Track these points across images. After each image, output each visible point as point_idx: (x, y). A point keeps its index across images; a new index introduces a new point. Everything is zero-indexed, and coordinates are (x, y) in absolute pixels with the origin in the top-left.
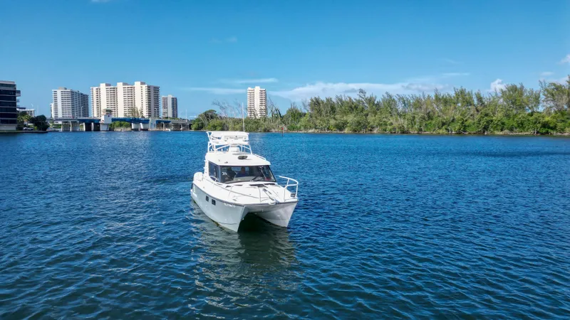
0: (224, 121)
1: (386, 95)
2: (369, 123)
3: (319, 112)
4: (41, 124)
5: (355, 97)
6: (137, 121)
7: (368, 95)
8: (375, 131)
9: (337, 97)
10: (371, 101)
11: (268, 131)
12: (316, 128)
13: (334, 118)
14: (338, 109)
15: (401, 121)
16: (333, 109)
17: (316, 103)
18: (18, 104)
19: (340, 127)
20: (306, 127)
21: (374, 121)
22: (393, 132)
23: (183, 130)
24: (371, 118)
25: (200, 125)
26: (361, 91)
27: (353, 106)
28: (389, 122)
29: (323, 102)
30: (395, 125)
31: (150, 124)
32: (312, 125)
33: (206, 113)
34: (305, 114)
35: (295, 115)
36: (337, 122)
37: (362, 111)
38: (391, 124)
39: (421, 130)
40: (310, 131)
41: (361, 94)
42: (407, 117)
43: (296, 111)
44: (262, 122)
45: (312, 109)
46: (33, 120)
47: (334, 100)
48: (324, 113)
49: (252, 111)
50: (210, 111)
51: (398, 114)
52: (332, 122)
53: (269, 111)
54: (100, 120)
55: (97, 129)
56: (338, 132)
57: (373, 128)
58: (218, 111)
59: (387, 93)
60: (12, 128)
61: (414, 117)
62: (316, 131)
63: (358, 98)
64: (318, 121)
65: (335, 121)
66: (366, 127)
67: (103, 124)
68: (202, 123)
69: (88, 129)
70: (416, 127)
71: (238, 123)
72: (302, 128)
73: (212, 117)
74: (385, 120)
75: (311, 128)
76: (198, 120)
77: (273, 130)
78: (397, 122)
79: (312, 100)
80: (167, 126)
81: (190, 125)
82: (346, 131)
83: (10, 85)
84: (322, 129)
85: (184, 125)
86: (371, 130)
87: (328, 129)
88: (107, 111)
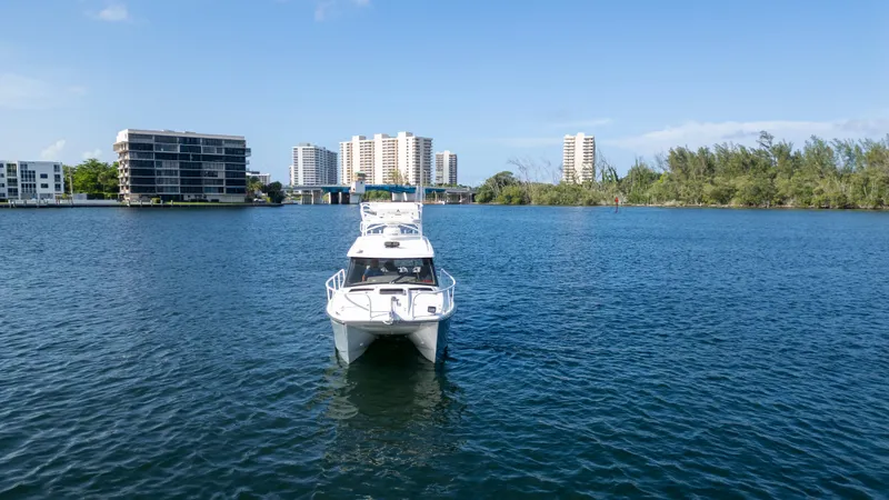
0: (525, 189)
1: (812, 142)
2: (777, 191)
3: (686, 172)
4: (276, 194)
5: (752, 145)
6: (399, 190)
7: (775, 142)
8: (789, 204)
9: (717, 146)
10: (782, 151)
11: (595, 204)
12: (678, 199)
13: (712, 183)
14: (718, 168)
15: (841, 186)
16: (710, 167)
17: (680, 158)
18: (247, 167)
19: (723, 197)
20: (660, 198)
21: (787, 186)
22: (824, 207)
23: (463, 203)
24: (781, 183)
25: (488, 195)
26: (765, 135)
27: (748, 161)
28: (817, 188)
29: (692, 155)
30: (830, 193)
31: (416, 194)
32: (673, 194)
33: (496, 178)
34: (659, 176)
35: (643, 176)
36: (717, 189)
37: (764, 170)
38: (822, 191)
39: (881, 203)
40: (668, 204)
41: (765, 141)
42: (854, 179)
43: (645, 170)
44: (585, 189)
45: (673, 168)
46: (265, 189)
47: (713, 151)
48: (693, 173)
49: (570, 172)
50: (503, 174)
51: (836, 174)
52: (708, 188)
53: (598, 171)
54: (349, 188)
55: (346, 201)
56: (719, 205)
57: (784, 199)
58: (516, 173)
59: (813, 138)
60: (239, 199)
61: (867, 180)
62: (678, 204)
63: (757, 147)
64: (682, 187)
65: (713, 188)
66: (772, 198)
67: (354, 194)
68: (491, 193)
69: (335, 201)
70: (872, 197)
71: (546, 191)
72: (654, 199)
73: (506, 183)
74: (809, 184)
75: (669, 198)
76: (486, 187)
77: (603, 202)
78: (830, 189)
79: (672, 152)
80: (441, 197)
81: (473, 195)
82: (733, 203)
83: (239, 142)
84: (688, 201)
85: (464, 195)
86: (780, 203)
87: (700, 201)
88: (359, 175)
